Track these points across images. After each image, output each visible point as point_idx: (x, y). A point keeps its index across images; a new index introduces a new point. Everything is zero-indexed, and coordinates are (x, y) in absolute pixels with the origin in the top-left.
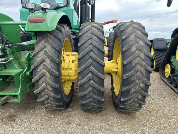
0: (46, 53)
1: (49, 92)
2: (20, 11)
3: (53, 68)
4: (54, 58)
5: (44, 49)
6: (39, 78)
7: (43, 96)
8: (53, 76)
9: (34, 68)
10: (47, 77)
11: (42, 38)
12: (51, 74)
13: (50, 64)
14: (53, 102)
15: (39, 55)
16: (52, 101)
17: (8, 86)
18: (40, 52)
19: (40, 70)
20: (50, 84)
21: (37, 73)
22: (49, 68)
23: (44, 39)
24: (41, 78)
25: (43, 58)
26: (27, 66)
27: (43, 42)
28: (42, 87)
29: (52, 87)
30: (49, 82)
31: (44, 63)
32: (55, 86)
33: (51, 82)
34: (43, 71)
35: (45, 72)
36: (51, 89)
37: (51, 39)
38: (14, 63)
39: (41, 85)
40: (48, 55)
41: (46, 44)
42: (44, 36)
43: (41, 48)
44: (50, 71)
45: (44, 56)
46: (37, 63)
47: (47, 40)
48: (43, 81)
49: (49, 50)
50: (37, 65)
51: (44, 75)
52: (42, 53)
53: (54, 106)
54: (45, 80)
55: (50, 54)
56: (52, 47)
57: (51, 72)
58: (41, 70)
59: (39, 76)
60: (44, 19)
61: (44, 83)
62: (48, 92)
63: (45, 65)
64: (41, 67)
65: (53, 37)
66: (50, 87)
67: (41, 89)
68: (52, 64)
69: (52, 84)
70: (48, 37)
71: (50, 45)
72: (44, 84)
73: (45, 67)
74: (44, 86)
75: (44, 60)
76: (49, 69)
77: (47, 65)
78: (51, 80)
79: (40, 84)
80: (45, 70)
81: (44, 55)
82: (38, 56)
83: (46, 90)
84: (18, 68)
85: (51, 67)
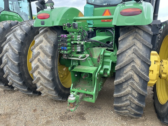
0: (135, 52)
1: (133, 98)
2: (85, 7)
3: (143, 71)
4: (146, 58)
5: (133, 48)
6: (124, 81)
7: (124, 101)
8: (142, 80)
9: (119, 68)
10: (134, 80)
11: (130, 33)
12: (140, 77)
13: (140, 65)
14: (133, 110)
15: (127, 54)
16: (133, 108)
17: (79, 82)
18: (128, 50)
19: (126, 72)
20: (138, 89)
21: (121, 75)
22: (139, 70)
23: (131, 35)
24: (126, 81)
25: (132, 58)
26: (101, 64)
27: (131, 38)
28: (127, 91)
29: (138, 93)
30: (136, 87)
31: (132, 64)
32: (143, 93)
33: (138, 87)
34: (131, 73)
35: (133, 74)
36: (136, 95)
37: (140, 35)
38: (89, 60)
39: (125, 89)
40: (139, 54)
41: (136, 41)
42: (132, 32)
43: (129, 45)
44: (139, 74)
45: (134, 56)
46: (124, 63)
47: (136, 35)
48: (128, 84)
49: (139, 49)
50: (123, 66)
51: (131, 78)
52: (130, 52)
53: (132, 113)
54: (131, 84)
55: (141, 53)
56: (143, 44)
57: (141, 76)
58: (128, 71)
59: (125, 79)
60: (140, 10)
61: (129, 87)
62: (131, 98)
63: (133, 66)
64: (129, 68)
65: (142, 32)
66: (135, 92)
67: (123, 94)
68: (143, 66)
69: (139, 90)
70: (136, 32)
71: (141, 42)
72: (129, 89)
73: (134, 69)
74: (130, 91)
75: (133, 61)
76: (138, 72)
77: (136, 66)
78: (139, 85)
79: (124, 87)
80: (133, 72)
81: (134, 54)
82: (125, 55)
83: (130, 96)
84: (92, 66)
85: (141, 70)
